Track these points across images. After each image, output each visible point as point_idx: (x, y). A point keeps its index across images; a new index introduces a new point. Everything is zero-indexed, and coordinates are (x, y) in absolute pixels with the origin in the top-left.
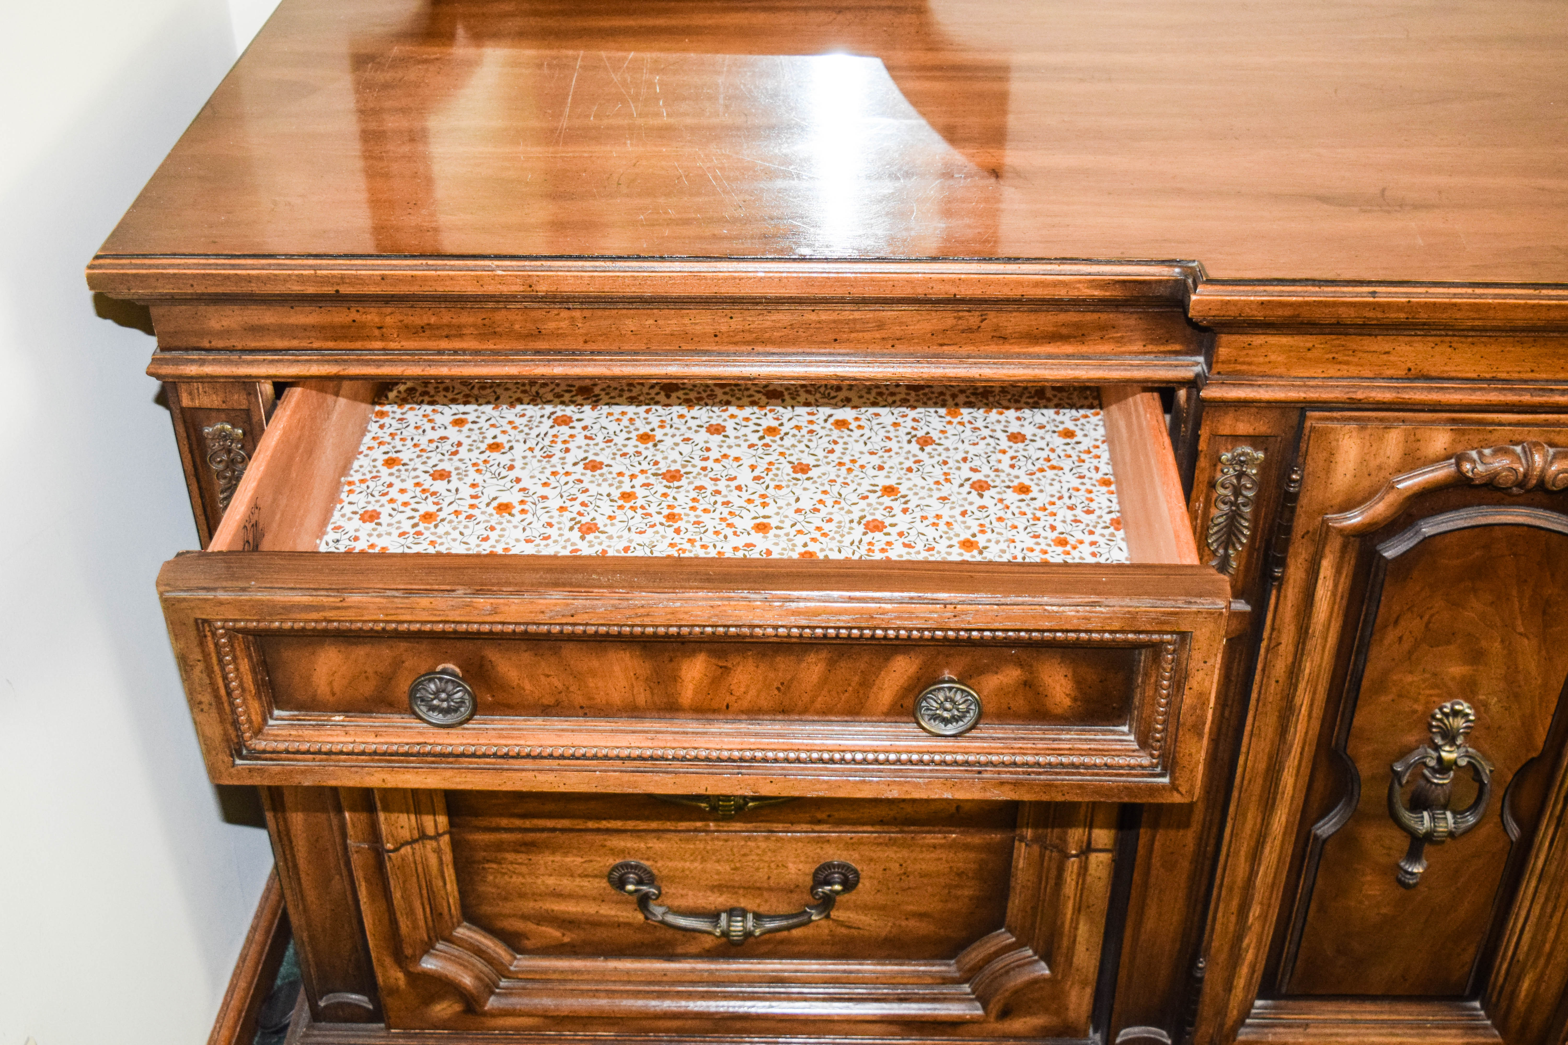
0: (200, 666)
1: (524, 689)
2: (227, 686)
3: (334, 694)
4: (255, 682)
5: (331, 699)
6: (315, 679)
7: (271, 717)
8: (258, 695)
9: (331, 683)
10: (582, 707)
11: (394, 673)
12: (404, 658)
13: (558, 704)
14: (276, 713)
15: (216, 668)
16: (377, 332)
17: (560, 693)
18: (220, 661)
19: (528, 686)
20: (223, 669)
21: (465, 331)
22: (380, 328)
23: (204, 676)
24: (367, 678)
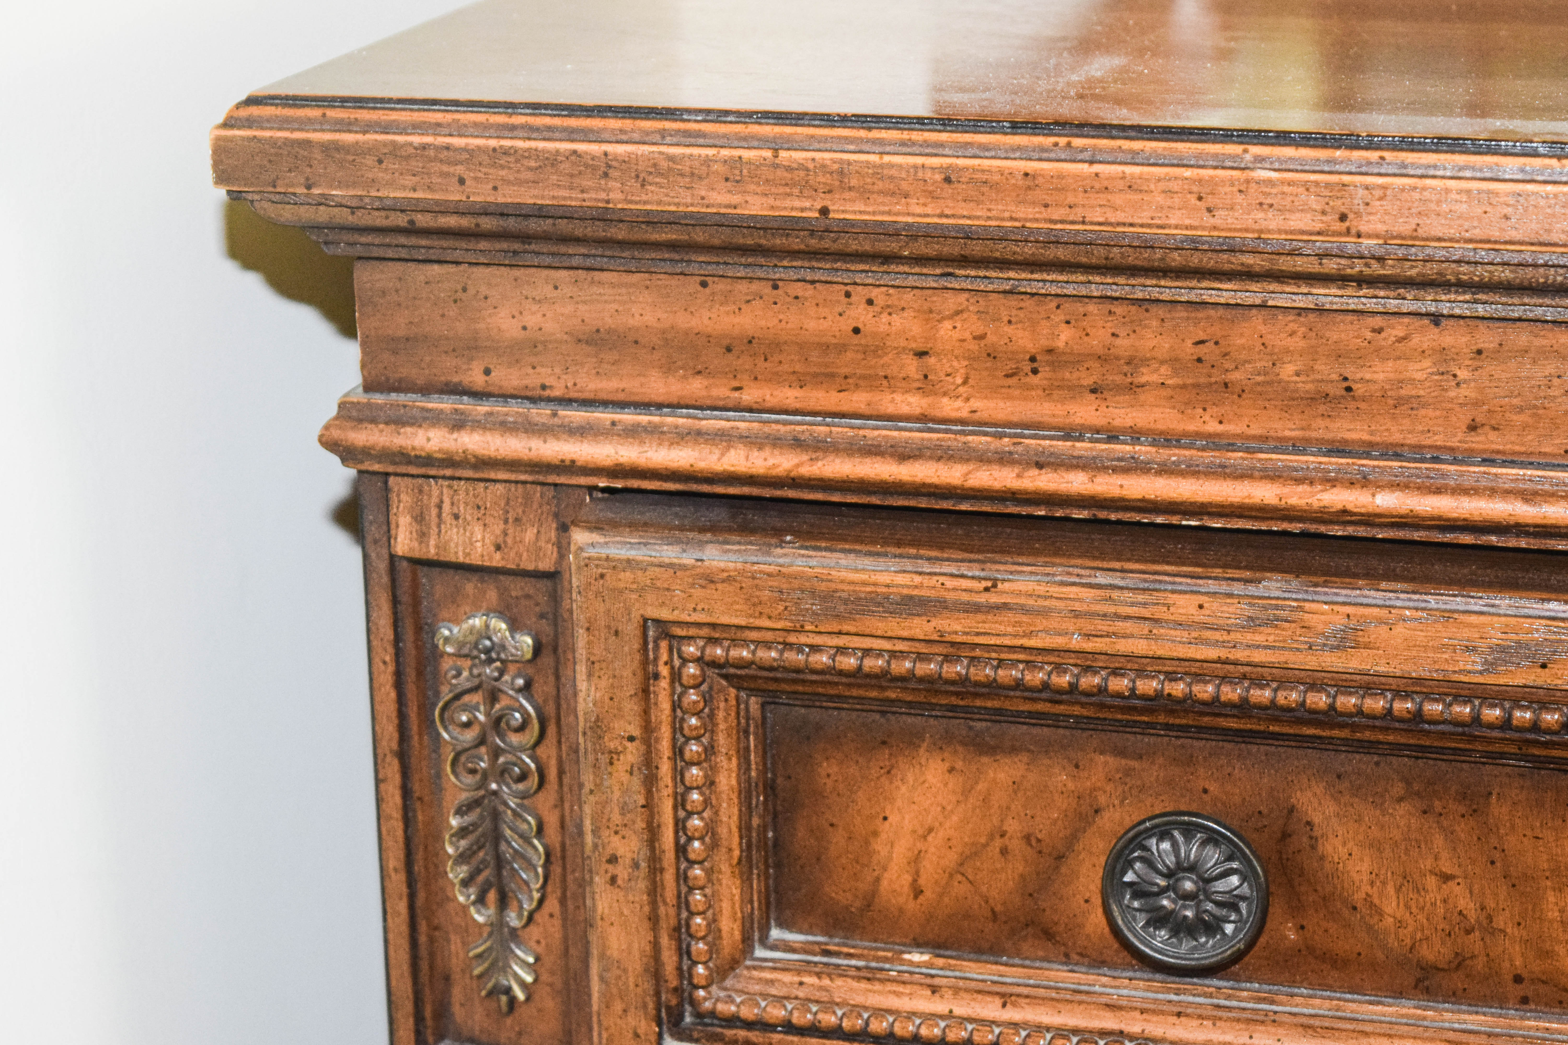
0: (632, 754)
1: (1381, 914)
2: (680, 825)
3: (918, 892)
4: (745, 828)
5: (911, 906)
6: (880, 846)
7: (764, 942)
8: (745, 866)
9: (916, 859)
10: (1518, 979)
11: (1072, 839)
12: (1102, 799)
13: (1460, 962)
14: (775, 933)
15: (665, 768)
16: (912, 367)
17: (1468, 932)
18: (678, 752)
19: (1391, 906)
20: (679, 775)
21: (1146, 376)
22: (921, 354)
23: (636, 783)
24: (1004, 851)
